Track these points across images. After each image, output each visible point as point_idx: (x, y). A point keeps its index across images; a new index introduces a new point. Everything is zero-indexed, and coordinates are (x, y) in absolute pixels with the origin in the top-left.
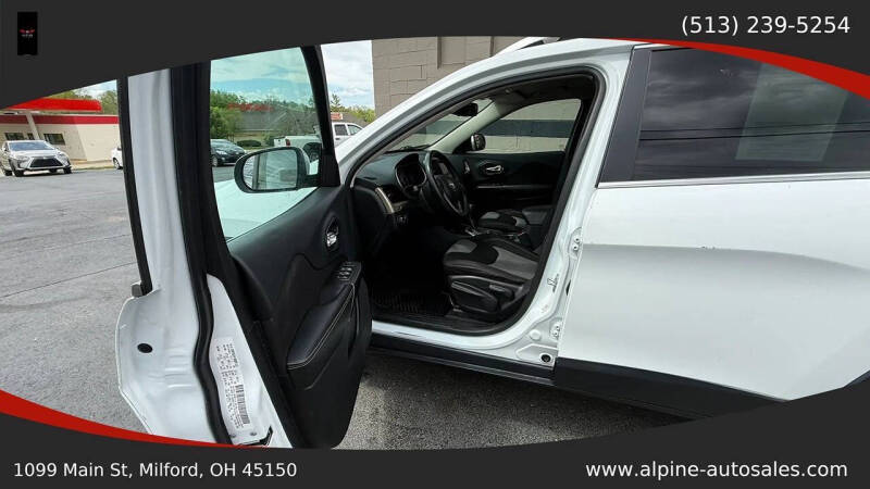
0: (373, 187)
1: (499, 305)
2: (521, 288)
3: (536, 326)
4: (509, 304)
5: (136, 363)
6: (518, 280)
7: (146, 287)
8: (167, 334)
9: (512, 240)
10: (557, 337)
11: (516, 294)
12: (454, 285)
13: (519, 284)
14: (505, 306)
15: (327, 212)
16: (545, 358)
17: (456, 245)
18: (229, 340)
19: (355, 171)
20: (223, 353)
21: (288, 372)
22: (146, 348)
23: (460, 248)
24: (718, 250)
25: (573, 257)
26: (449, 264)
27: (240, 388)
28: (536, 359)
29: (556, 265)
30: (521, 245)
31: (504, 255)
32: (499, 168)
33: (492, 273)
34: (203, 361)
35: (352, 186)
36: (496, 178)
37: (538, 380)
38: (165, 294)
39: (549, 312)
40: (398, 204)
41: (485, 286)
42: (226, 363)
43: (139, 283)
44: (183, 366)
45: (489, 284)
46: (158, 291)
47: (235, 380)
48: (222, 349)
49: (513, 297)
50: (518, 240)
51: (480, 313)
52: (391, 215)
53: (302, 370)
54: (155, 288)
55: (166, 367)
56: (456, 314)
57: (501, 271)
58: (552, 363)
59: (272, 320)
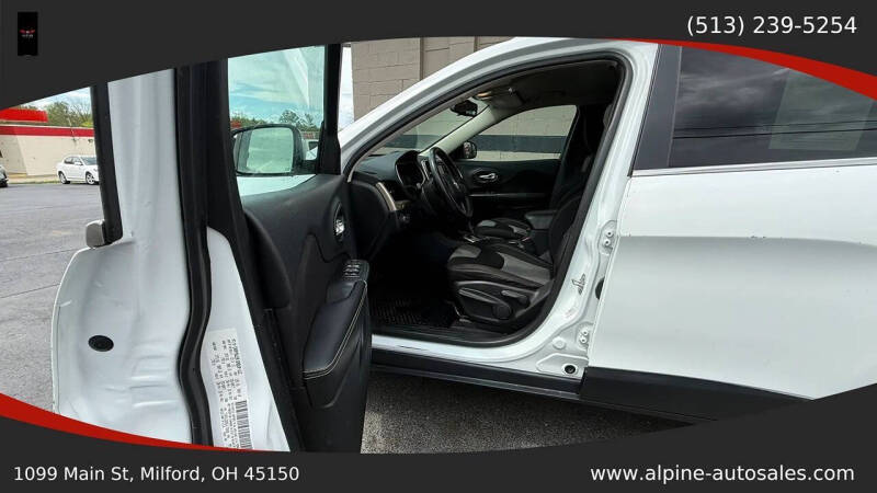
0: (374, 182)
1: (512, 313)
2: (536, 294)
3: (560, 332)
4: (524, 311)
5: (84, 370)
6: (532, 285)
7: (111, 231)
8: (139, 320)
9: (516, 246)
10: (586, 345)
11: (532, 301)
12: (462, 292)
13: (535, 289)
14: (520, 313)
15: (333, 197)
16: (570, 369)
17: (459, 250)
18: (230, 333)
19: (353, 164)
20: (221, 352)
21: (305, 384)
22: (102, 343)
23: (464, 253)
24: (769, 239)
25: (605, 254)
26: (456, 268)
27: (242, 406)
28: (559, 371)
29: (582, 265)
30: (526, 250)
31: (510, 262)
32: (493, 176)
33: (504, 277)
34: (192, 365)
35: (349, 180)
36: (490, 186)
37: (561, 394)
38: (140, 251)
39: (574, 317)
40: (401, 202)
41: (496, 292)
42: (224, 367)
43: (100, 222)
44: (160, 371)
45: (502, 289)
46: (129, 243)
47: (235, 394)
48: (220, 345)
49: (528, 304)
50: (522, 247)
51: (491, 323)
52: (393, 213)
53: (324, 380)
54: (127, 235)
55: (133, 375)
56: (463, 325)
57: (512, 275)
58: (579, 374)
59: (290, 307)
